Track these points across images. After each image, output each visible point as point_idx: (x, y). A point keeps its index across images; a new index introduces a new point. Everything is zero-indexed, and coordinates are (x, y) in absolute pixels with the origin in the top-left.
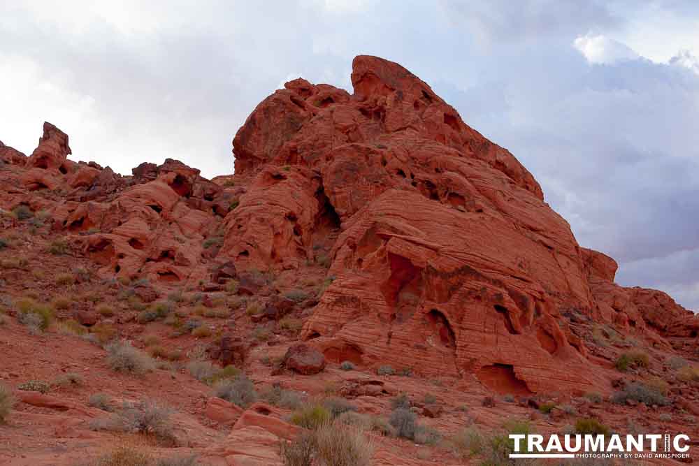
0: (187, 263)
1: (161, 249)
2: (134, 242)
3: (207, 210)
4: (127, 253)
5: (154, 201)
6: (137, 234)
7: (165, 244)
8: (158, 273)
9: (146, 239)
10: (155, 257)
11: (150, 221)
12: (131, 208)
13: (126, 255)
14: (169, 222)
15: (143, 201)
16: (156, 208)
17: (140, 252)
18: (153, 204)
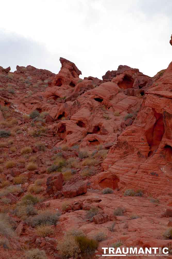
0: (106, 132)
1: (94, 125)
2: (80, 124)
3: (137, 95)
4: (74, 131)
5: (97, 95)
6: (81, 118)
7: (96, 122)
8: (89, 141)
9: (87, 121)
10: (91, 131)
11: (92, 108)
12: (82, 102)
13: (73, 132)
14: (108, 107)
15: (90, 96)
16: (99, 100)
17: (83, 129)
18: (96, 97)
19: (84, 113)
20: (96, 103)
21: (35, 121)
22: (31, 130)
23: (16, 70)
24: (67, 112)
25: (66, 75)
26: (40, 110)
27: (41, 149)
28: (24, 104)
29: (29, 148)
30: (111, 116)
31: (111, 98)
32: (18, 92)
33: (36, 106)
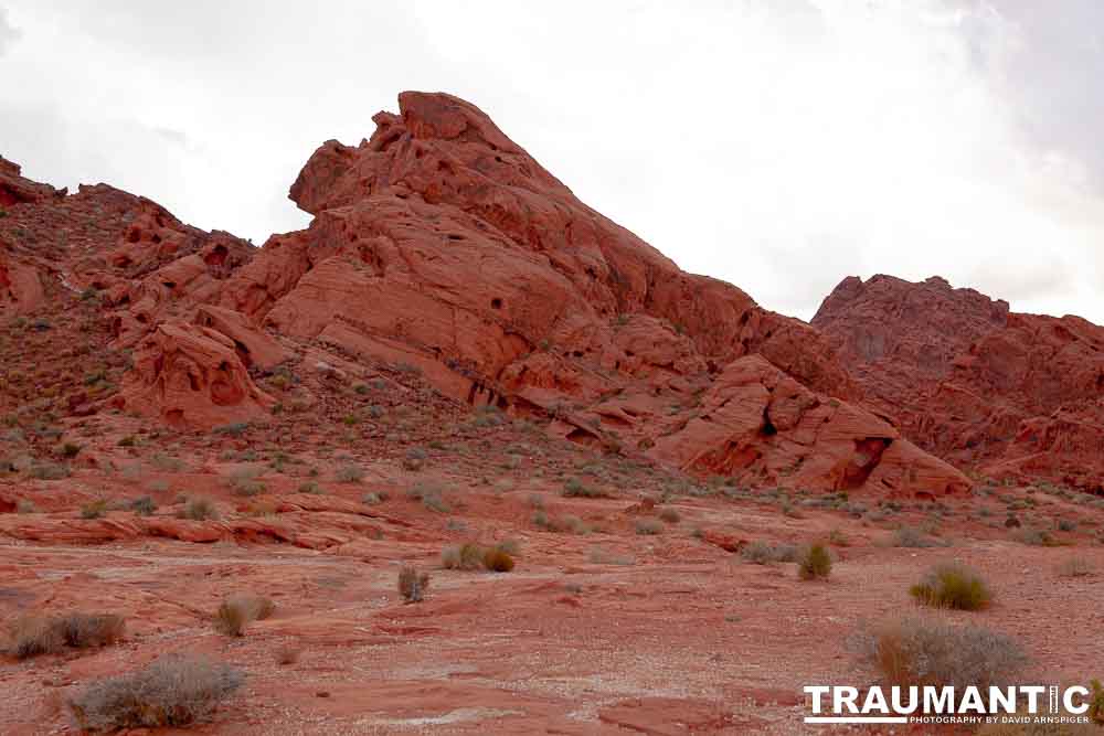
2: (141, 318)
5: (168, 279)
6: (144, 309)
9: (149, 315)
11: (158, 298)
12: (149, 286)
13: (129, 329)
14: (180, 295)
15: (160, 279)
16: (170, 285)
17: (144, 326)
18: (167, 281)
19: (146, 304)
20: (165, 291)
21: (88, 306)
22: (81, 320)
23: (78, 191)
24: (131, 296)
25: (147, 226)
26: (98, 286)
27: (85, 351)
28: (76, 273)
29: (70, 350)
30: (181, 309)
31: (188, 282)
32: (72, 246)
33: (92, 279)
